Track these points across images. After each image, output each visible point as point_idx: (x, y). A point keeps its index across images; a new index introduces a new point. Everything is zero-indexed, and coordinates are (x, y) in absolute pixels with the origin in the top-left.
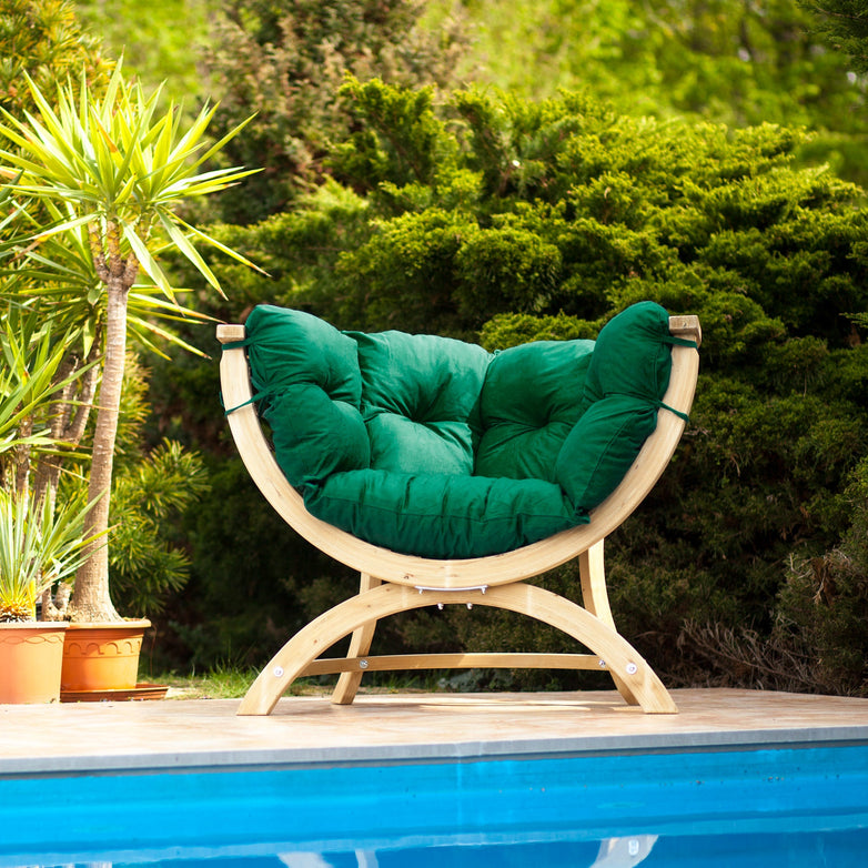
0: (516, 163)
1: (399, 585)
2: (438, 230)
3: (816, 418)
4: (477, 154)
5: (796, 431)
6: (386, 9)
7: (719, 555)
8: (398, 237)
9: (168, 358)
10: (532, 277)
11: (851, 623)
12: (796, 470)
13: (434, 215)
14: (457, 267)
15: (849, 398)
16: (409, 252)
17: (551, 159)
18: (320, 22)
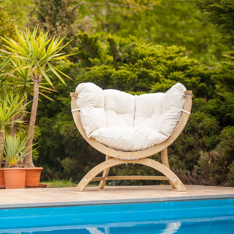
0: (120, 54)
1: (116, 158)
2: (106, 70)
3: (204, 118)
4: (110, 51)
5: (199, 121)
6: (71, 15)
7: (180, 151)
8: (95, 72)
9: (41, 101)
10: (130, 82)
11: (218, 168)
12: (199, 131)
13: (104, 67)
14: (110, 80)
15: (209, 113)
16: (99, 75)
17: (129, 53)
18: (54, 18)
